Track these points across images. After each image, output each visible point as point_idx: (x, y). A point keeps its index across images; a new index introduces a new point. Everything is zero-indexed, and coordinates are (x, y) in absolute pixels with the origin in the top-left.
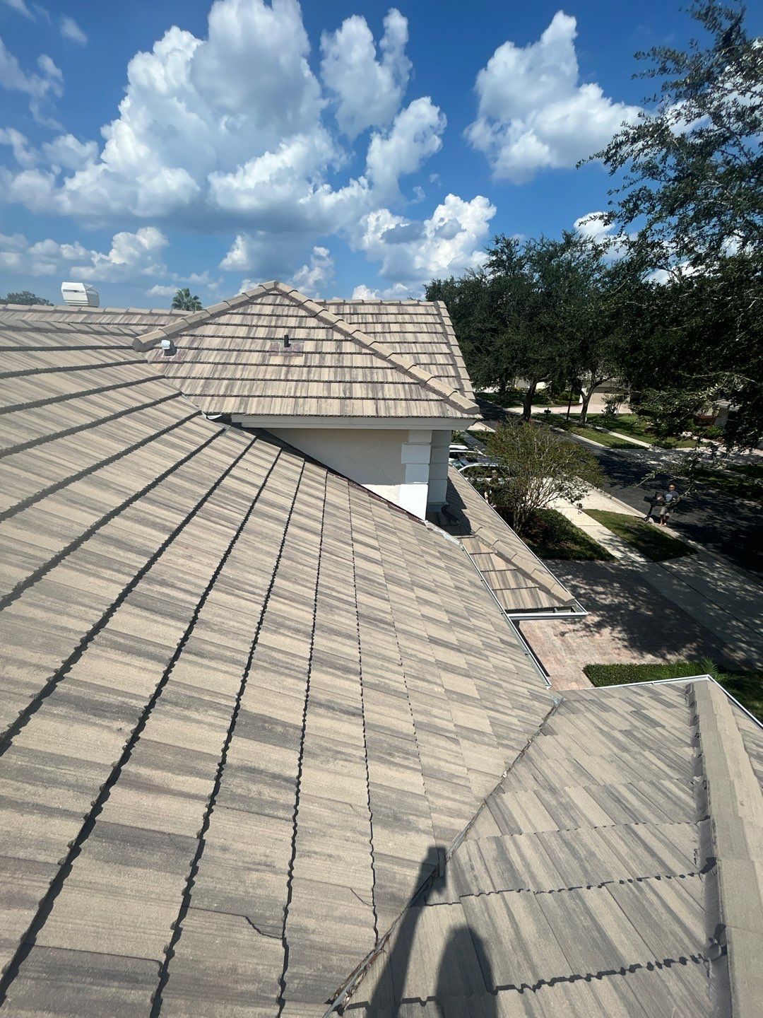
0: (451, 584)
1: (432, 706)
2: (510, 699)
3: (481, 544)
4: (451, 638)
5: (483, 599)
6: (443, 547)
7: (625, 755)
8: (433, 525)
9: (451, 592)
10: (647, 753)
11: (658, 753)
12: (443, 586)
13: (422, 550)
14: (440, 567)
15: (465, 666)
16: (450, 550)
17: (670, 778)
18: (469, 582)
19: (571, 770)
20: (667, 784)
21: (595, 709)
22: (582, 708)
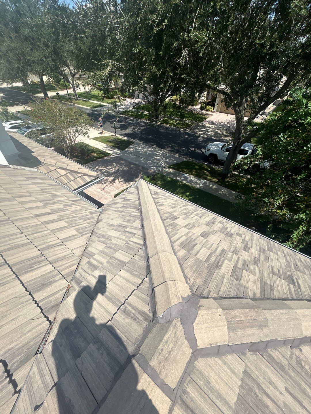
0: (39, 189)
1: (46, 239)
2: (82, 219)
3: (49, 167)
4: (47, 210)
5: (59, 189)
6: (28, 175)
7: (123, 213)
8: (15, 166)
9: (39, 192)
10: (128, 209)
11: (131, 207)
12: (34, 192)
13: (14, 180)
14: (29, 184)
15: (58, 217)
16: (33, 175)
17: (133, 212)
18: (49, 185)
19: (108, 227)
20: (133, 213)
21: (113, 206)
22: (109, 208)
